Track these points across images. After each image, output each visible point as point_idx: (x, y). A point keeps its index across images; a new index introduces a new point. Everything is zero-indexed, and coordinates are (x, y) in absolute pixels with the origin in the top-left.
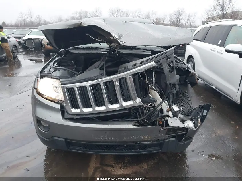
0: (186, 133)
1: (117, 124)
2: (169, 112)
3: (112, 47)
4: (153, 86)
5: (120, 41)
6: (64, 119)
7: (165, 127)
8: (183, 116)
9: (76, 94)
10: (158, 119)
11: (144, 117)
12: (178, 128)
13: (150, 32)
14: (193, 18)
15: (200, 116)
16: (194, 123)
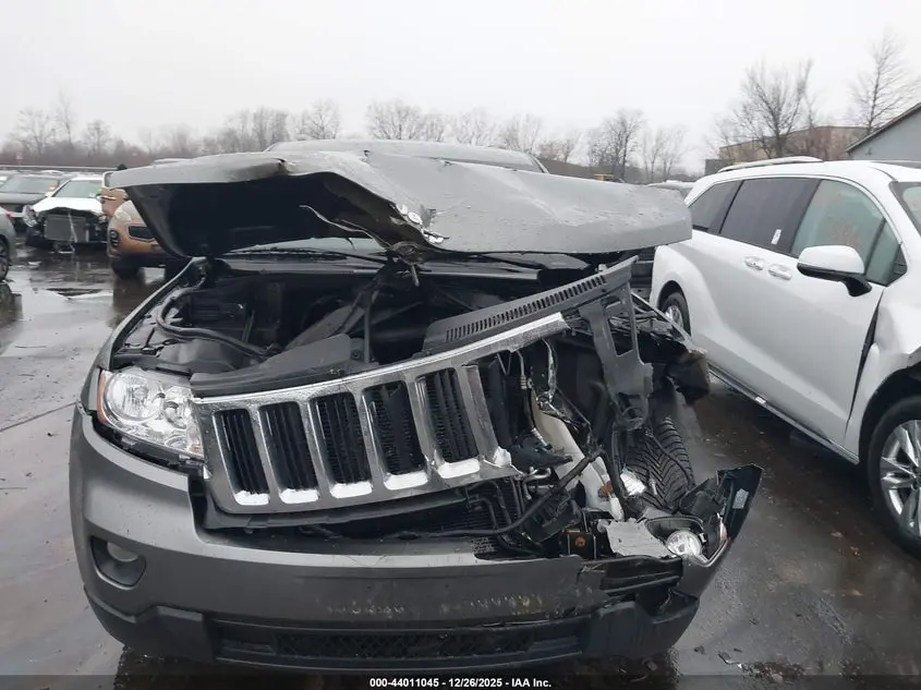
0: (674, 583)
1: (416, 554)
2: (608, 500)
3: (396, 254)
4: (548, 399)
5: (430, 235)
6: (205, 535)
7: (599, 558)
8: (662, 514)
9: (256, 436)
10: (571, 528)
11: (519, 522)
12: (645, 560)
13: (539, 202)
14: (673, 145)
15: (722, 513)
16: (704, 541)
